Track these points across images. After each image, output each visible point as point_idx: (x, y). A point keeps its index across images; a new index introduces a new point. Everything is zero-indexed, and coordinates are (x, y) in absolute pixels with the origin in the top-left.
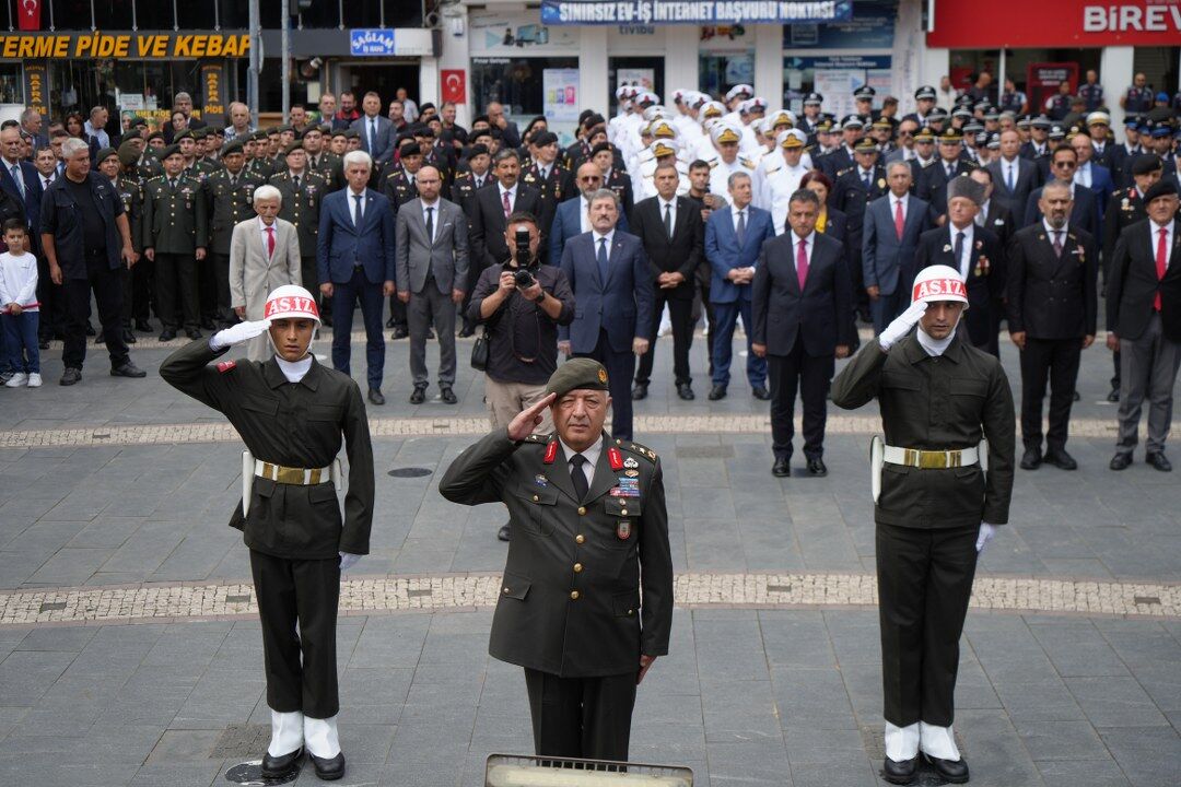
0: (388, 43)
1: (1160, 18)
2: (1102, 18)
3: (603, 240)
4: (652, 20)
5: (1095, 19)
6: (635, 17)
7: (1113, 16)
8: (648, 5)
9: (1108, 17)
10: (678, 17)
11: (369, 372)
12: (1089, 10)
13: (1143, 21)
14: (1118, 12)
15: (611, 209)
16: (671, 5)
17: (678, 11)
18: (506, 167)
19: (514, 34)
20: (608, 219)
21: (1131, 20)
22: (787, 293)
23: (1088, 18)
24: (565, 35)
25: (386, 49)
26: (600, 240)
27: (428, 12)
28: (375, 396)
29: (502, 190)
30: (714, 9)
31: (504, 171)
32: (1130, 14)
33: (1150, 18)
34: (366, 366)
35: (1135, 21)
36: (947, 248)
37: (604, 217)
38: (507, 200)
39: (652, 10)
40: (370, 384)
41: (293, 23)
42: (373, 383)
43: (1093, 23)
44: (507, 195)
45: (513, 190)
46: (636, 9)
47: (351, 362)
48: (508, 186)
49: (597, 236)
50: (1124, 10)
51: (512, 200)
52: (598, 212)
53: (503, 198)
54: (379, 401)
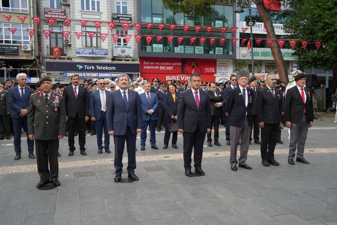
0: (30, 80)
1: (179, 78)
2: (169, 78)
3: (124, 93)
4: (86, 76)
5: (168, 78)
6: (83, 76)
7: (171, 78)
8: (85, 74)
9: (170, 78)
10: (91, 76)
11: (29, 148)
12: (167, 77)
13: (176, 78)
14: (172, 77)
15: (127, 80)
16: (90, 74)
17: (91, 75)
18: (75, 79)
19: (57, 79)
20: (126, 84)
21: (174, 78)
22: (192, 110)
23: (167, 78)
24: (68, 80)
25: (29, 82)
26: (123, 92)
27: (38, 75)
28: (31, 156)
29: (74, 87)
30: (98, 75)
31: (74, 81)
32: (174, 77)
33: (177, 78)
34: (27, 146)
35: (175, 78)
36: (240, 94)
37: (124, 83)
38: (75, 90)
39: (86, 74)
40: (29, 152)
41: (7, 76)
42: (30, 151)
43: (168, 79)
44: (75, 88)
45: (78, 87)
46: (83, 74)
47: (21, 145)
48: (76, 86)
49: (122, 91)
50: (173, 77)
51: (77, 90)
52: (122, 82)
53: (74, 89)
54: (33, 157)
